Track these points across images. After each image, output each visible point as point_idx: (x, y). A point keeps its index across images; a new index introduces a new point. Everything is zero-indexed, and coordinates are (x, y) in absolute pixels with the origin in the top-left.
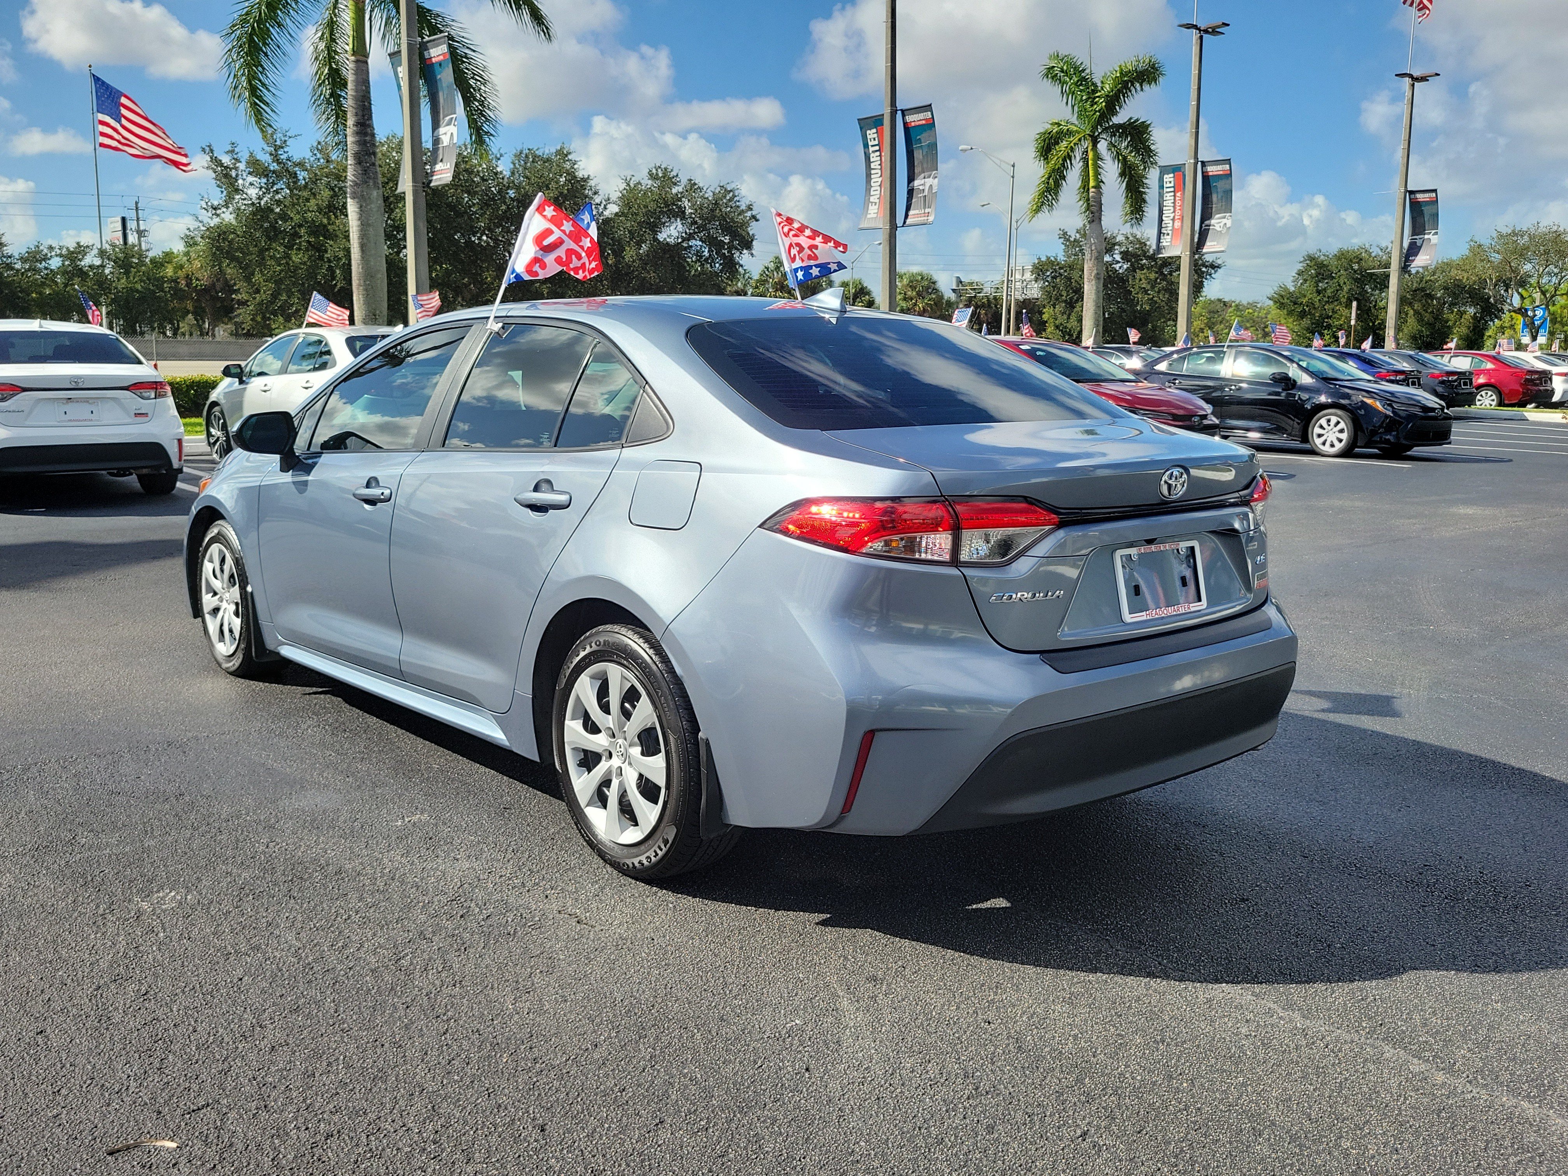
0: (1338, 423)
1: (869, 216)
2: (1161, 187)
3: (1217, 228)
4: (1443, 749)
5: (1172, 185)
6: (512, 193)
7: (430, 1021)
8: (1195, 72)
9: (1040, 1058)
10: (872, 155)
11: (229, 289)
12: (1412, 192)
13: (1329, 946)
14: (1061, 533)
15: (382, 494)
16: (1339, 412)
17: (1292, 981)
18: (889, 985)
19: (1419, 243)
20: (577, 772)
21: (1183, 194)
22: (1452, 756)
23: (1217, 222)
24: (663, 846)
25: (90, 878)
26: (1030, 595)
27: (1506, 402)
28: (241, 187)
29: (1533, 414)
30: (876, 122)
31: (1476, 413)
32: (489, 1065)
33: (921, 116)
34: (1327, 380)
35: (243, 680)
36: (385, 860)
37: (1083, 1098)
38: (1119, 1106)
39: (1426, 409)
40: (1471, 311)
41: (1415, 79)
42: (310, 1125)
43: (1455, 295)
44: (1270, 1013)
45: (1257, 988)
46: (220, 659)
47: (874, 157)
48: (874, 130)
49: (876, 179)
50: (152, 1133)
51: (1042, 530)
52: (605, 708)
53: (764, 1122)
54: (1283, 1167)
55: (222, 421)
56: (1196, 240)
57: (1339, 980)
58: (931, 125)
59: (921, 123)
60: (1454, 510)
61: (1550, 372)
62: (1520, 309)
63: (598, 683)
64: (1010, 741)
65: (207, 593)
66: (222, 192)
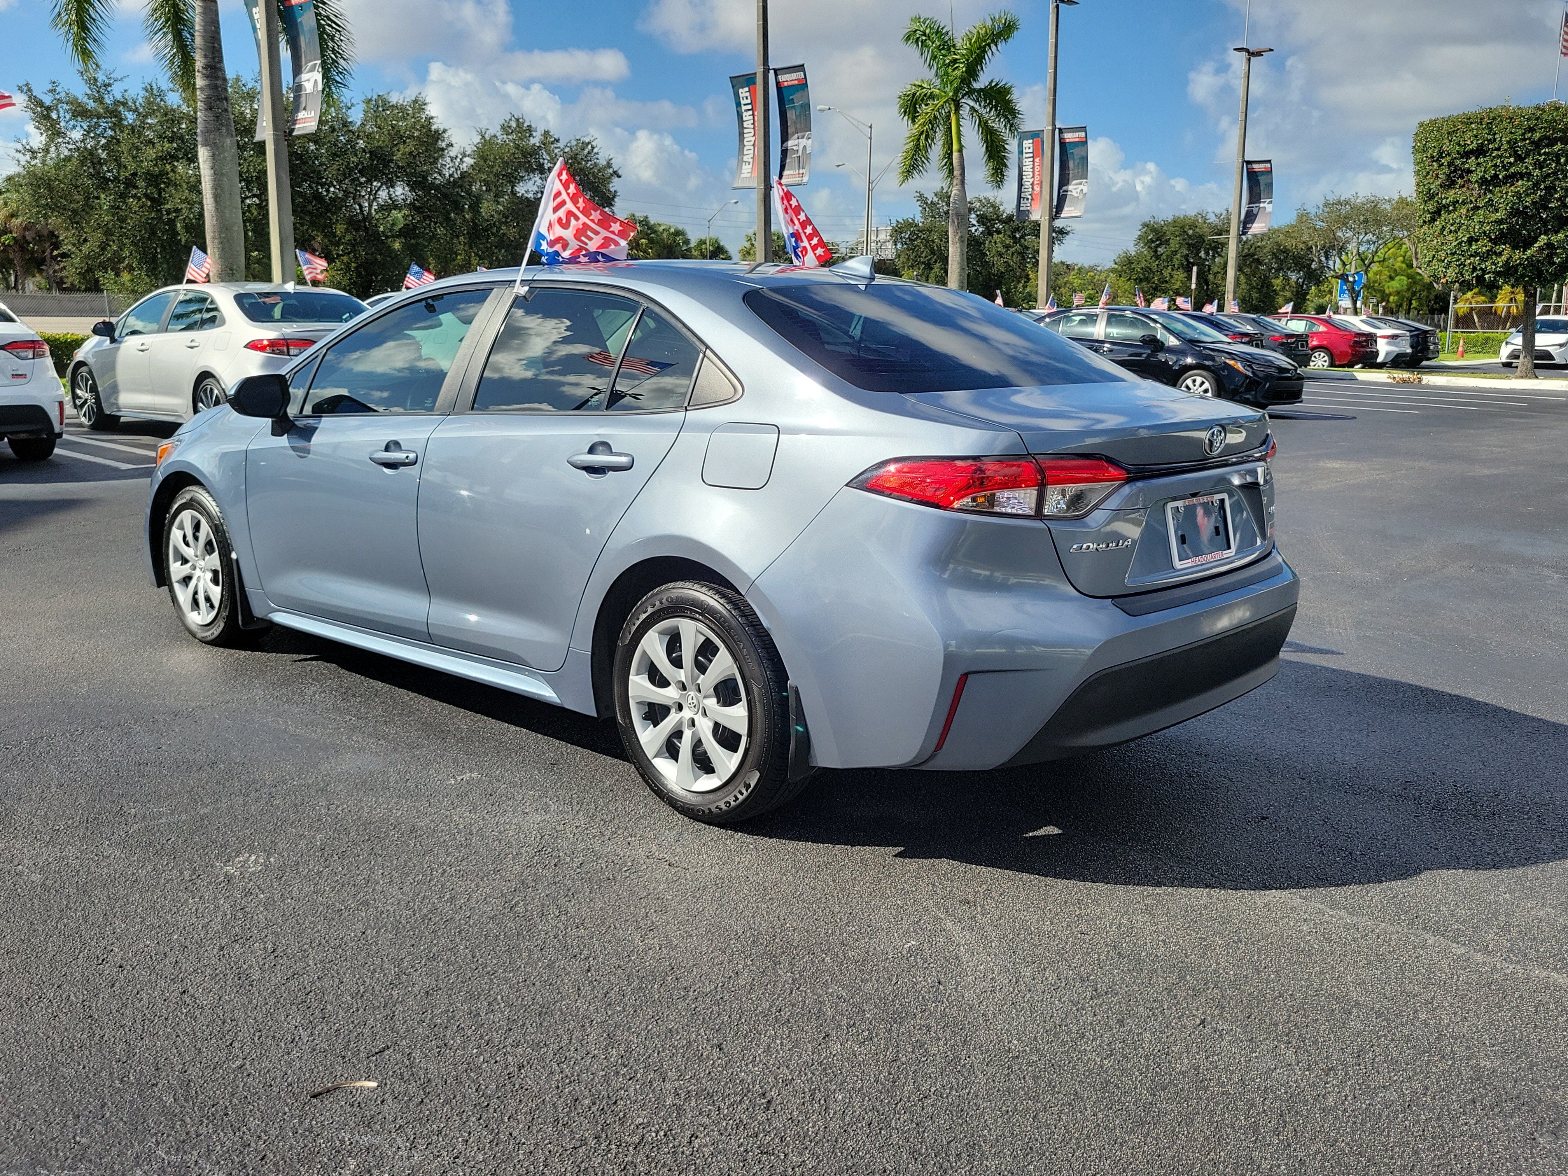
0: (1203, 383)
1: (742, 176)
2: (1021, 152)
3: (1074, 193)
4: (1386, 680)
5: (1031, 150)
6: (361, 143)
7: (569, 961)
8: (1052, 40)
9: (1140, 962)
10: (745, 114)
11: (53, 240)
12: (1249, 163)
13: (1350, 853)
14: (1126, 490)
15: (407, 457)
16: (1204, 373)
17: (1331, 885)
18: (982, 906)
19: (1255, 211)
20: (643, 726)
21: (1042, 160)
22: (1397, 686)
23: (1074, 188)
24: (744, 791)
25: (159, 847)
26: (1104, 546)
27: (1337, 363)
28: (63, 130)
29: (1363, 375)
30: (748, 80)
31: (1311, 374)
32: (645, 996)
33: (794, 76)
34: (1193, 342)
35: (222, 650)
36: (456, 818)
37: (1190, 992)
38: (1222, 996)
39: (1281, 370)
40: (1293, 277)
41: (1251, 54)
42: (498, 1059)
43: (1281, 262)
44: (1320, 912)
45: (1303, 892)
46: (194, 628)
47: (747, 116)
48: (747, 89)
49: (749, 138)
50: (346, 1075)
51: (1112, 485)
52: (677, 663)
53: (920, 1029)
54: (1379, 1038)
55: (90, 382)
56: (1055, 203)
57: (1369, 882)
58: (803, 85)
59: (793, 83)
60: (1321, 464)
61: (1375, 335)
62: (1342, 275)
63: (667, 638)
64: (1091, 680)
65: (175, 561)
66: (42, 134)
